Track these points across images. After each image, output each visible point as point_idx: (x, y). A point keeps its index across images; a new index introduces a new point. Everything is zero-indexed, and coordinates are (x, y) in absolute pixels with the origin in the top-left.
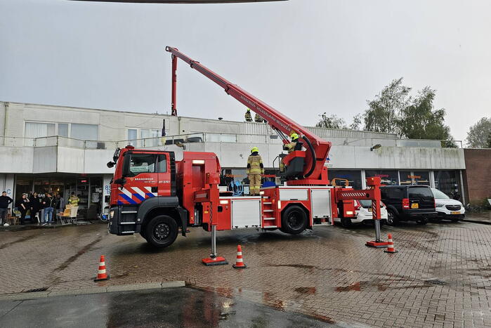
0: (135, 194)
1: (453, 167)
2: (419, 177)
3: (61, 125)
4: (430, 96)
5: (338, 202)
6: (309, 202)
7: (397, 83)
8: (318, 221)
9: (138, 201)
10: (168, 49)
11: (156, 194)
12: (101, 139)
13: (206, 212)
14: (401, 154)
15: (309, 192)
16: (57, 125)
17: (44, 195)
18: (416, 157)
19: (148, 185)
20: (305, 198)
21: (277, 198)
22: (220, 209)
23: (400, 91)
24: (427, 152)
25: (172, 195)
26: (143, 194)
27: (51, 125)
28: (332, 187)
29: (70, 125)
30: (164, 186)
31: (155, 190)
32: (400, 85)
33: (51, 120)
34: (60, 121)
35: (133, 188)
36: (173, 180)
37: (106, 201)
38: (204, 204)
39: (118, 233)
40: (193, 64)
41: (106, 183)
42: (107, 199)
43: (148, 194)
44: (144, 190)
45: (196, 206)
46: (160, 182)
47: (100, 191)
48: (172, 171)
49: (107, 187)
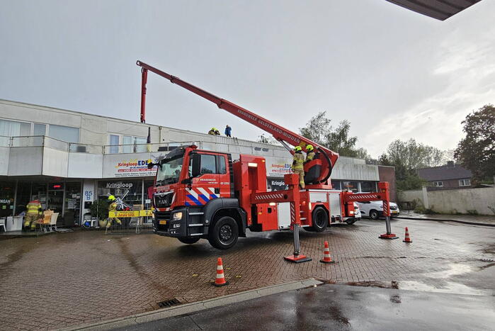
0: (201, 196)
2: (352, 187)
3: (37, 125)
4: (346, 127)
5: (345, 202)
6: (328, 204)
7: (322, 115)
8: (333, 219)
9: (203, 202)
10: (138, 63)
11: (218, 195)
13: (260, 213)
14: (343, 168)
15: (328, 195)
16: (33, 125)
17: (9, 201)
18: (352, 171)
19: (211, 186)
20: (325, 200)
21: (308, 201)
22: (270, 210)
23: (323, 122)
24: (359, 168)
25: (231, 197)
26: (208, 196)
27: (25, 125)
28: (341, 191)
29: (47, 126)
30: (225, 188)
31: (217, 191)
32: (324, 117)
33: (26, 119)
34: (36, 121)
35: (199, 189)
36: (231, 181)
37: (85, 208)
38: (259, 206)
39: (185, 235)
40: (173, 79)
41: (86, 189)
42: (88, 205)
43: (212, 195)
44: (209, 191)
45: (252, 208)
46: (222, 183)
47: (78, 197)
48: (231, 173)
49: (86, 193)
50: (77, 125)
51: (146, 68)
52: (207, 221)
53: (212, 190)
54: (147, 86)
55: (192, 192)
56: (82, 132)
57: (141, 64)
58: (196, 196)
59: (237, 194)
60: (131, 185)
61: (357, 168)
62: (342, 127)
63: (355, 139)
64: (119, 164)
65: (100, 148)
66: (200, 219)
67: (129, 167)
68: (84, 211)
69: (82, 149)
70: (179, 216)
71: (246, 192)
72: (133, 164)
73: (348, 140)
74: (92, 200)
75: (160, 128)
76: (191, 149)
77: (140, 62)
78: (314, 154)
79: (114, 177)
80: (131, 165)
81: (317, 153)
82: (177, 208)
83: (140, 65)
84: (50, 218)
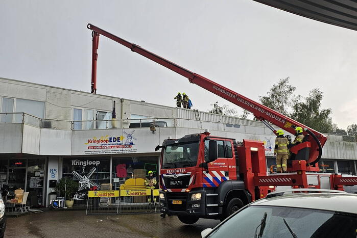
0: (215, 178)
1: (348, 158)
2: (328, 166)
3: (5, 99)
4: (319, 97)
5: (335, 186)
6: (319, 186)
7: (284, 82)
9: (217, 184)
10: (89, 26)
11: (227, 178)
12: (48, 117)
13: (261, 195)
15: (319, 178)
16: (2, 99)
18: (328, 149)
19: (222, 170)
20: (316, 184)
23: (287, 89)
24: (335, 145)
25: (238, 179)
26: (219, 178)
29: (15, 100)
30: (232, 171)
31: (227, 174)
32: (287, 84)
34: (5, 95)
35: (213, 172)
36: (237, 165)
37: (50, 186)
38: (261, 188)
39: (205, 214)
40: (134, 48)
41: (52, 166)
42: (53, 184)
43: (223, 178)
44: (220, 174)
45: (255, 190)
46: (230, 167)
47: (42, 175)
48: (236, 157)
49: (51, 170)
50: (42, 99)
51: (97, 32)
52: (222, 202)
53: (223, 172)
54: (98, 51)
55: (208, 175)
56: (48, 106)
57: (92, 27)
58: (211, 178)
59: (242, 176)
60: (98, 163)
61: (333, 146)
62: (313, 97)
63: (329, 111)
64: (89, 141)
65: (69, 125)
66: (214, 200)
67: (99, 144)
68: (50, 190)
69: (47, 125)
70: (198, 196)
71: (250, 175)
72: (104, 141)
73: (320, 112)
74: (56, 178)
75: (122, 100)
76: (205, 136)
77: (91, 26)
78: (302, 136)
79: (84, 154)
80: (102, 141)
81: (306, 136)
82: (195, 190)
83: (91, 29)
84: (22, 197)
